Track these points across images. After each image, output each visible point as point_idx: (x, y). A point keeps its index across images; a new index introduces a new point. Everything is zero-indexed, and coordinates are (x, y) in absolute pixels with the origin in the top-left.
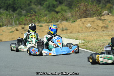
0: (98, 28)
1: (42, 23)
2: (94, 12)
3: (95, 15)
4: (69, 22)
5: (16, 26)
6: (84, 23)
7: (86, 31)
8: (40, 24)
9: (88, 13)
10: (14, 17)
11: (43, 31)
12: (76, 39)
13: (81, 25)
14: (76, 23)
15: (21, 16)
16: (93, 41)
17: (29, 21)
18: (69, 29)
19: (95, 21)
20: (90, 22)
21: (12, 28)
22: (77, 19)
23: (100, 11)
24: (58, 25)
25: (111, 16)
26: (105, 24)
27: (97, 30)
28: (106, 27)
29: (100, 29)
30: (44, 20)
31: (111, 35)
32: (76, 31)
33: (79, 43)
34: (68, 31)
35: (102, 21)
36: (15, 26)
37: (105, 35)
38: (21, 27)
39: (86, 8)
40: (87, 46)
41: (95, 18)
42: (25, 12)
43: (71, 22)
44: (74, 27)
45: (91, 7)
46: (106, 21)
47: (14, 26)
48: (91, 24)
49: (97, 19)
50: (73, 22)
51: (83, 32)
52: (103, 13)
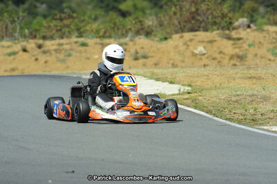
0: (222, 58)
1: (87, 37)
2: (214, 20)
3: (217, 26)
4: (153, 40)
5: (23, 41)
6: (189, 43)
7: (193, 63)
8: (81, 40)
9: (201, 19)
10: (21, 18)
11: (88, 56)
12: (171, 83)
13: (182, 48)
14: (170, 42)
15: (34, 18)
16: (211, 89)
17: (57, 31)
18: (152, 57)
19: (215, 41)
20: (203, 42)
21: (14, 46)
22: (174, 32)
23: (230, 19)
24: (126, 44)
25: (255, 30)
26: (240, 51)
27: (219, 62)
28: (241, 58)
29: (226, 61)
30: (92, 31)
31: (255, 78)
32: (168, 63)
33: (178, 92)
34: (150, 61)
35: (231, 42)
36: (21, 39)
37: (239, 77)
38: (36, 44)
39: (197, 7)
40: (197, 101)
41: (215, 32)
42: (44, 6)
43: (157, 39)
44: (163, 53)
45: (208, 5)
46: (242, 44)
47: (18, 40)
48: (205, 47)
49: (220, 36)
50: (161, 40)
51: (186, 67)
52: (236, 24)
